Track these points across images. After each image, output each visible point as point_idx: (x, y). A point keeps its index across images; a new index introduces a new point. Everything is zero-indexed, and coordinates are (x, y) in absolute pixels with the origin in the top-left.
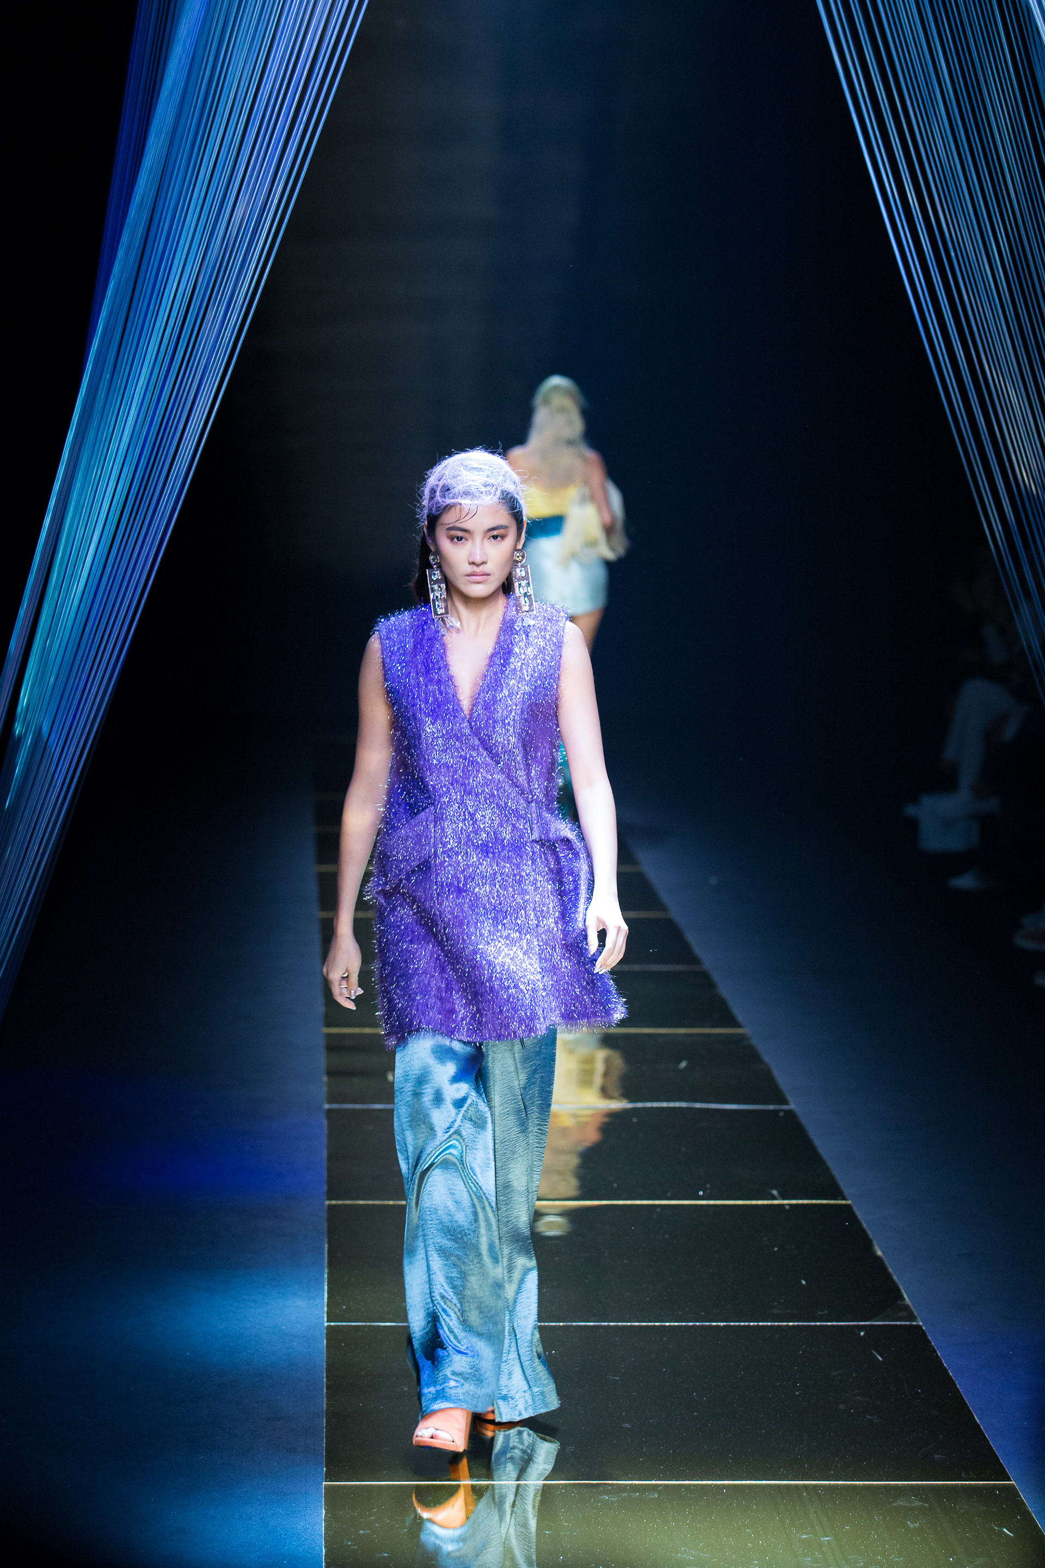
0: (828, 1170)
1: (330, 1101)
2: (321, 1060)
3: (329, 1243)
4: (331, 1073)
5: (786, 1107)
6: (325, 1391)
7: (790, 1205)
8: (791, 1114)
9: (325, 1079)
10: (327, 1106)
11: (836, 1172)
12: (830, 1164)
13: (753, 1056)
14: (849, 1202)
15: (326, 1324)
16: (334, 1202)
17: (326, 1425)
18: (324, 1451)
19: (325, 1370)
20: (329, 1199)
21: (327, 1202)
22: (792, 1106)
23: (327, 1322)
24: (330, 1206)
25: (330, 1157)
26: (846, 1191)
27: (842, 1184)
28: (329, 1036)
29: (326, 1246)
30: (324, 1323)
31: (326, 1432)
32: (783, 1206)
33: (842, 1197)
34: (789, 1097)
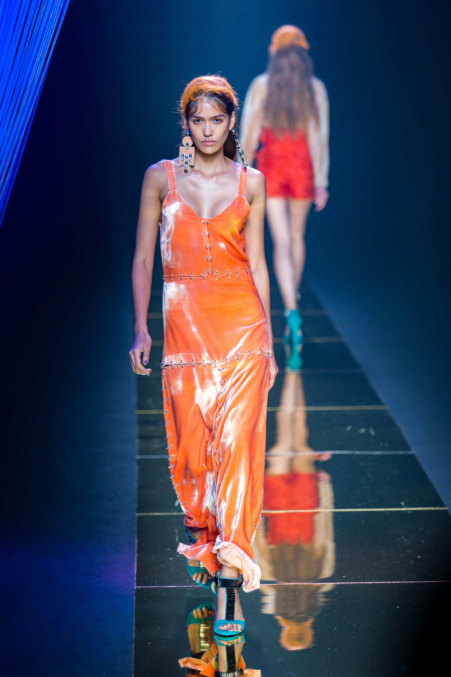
0: (434, 489)
1: (141, 453)
2: (135, 430)
3: (138, 539)
4: (141, 437)
5: (409, 453)
6: (134, 628)
7: (411, 511)
8: (412, 457)
9: (137, 441)
10: (138, 457)
11: (439, 491)
12: (435, 486)
13: (390, 423)
14: (447, 508)
15: (136, 587)
16: (141, 514)
17: (134, 649)
18: (133, 664)
19: (134, 615)
20: (139, 512)
21: (137, 514)
22: (413, 452)
23: (136, 586)
24: (139, 517)
25: (140, 488)
26: (445, 502)
27: (443, 498)
28: (140, 416)
29: (136, 540)
30: (134, 587)
31: (134, 653)
32: (407, 511)
33: (442, 505)
34: (412, 446)
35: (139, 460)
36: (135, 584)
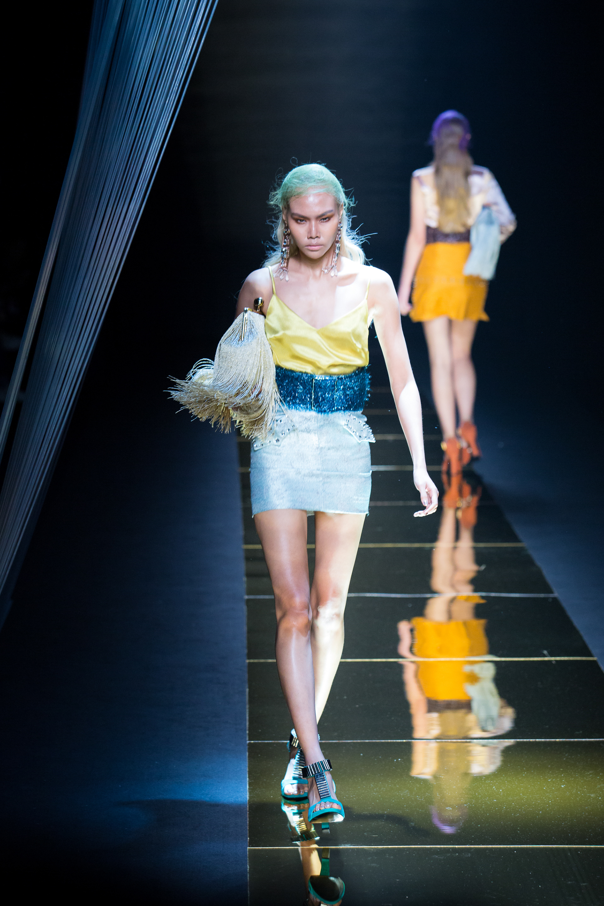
0: (580, 637)
1: (249, 593)
2: (242, 567)
3: (249, 688)
4: (249, 575)
5: (551, 595)
6: (248, 787)
7: (556, 661)
8: (555, 600)
9: (245, 579)
10: (246, 597)
11: (587, 639)
12: (582, 633)
13: (529, 561)
14: (595, 659)
15: (248, 742)
16: (252, 661)
17: (249, 810)
18: (248, 827)
19: (247, 773)
20: (249, 658)
21: (248, 661)
22: (556, 595)
23: (249, 740)
24: (249, 663)
25: (250, 631)
26: (593, 650)
27: (591, 647)
28: (247, 551)
29: (247, 690)
30: (246, 741)
31: (249, 814)
32: (550, 662)
33: (590, 655)
34: (554, 589)
35: (248, 601)
36: (247, 738)
